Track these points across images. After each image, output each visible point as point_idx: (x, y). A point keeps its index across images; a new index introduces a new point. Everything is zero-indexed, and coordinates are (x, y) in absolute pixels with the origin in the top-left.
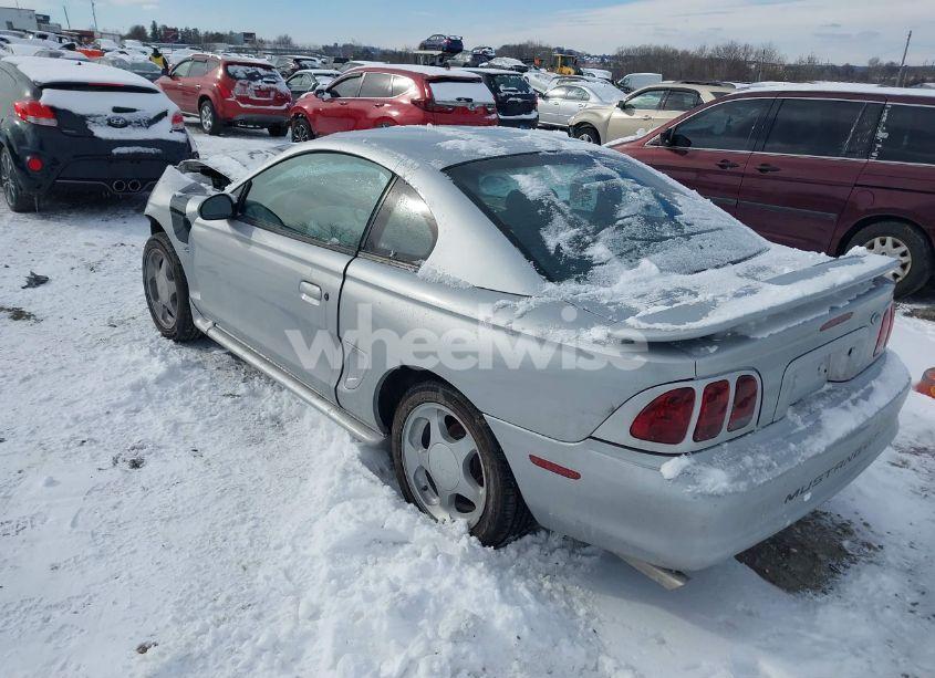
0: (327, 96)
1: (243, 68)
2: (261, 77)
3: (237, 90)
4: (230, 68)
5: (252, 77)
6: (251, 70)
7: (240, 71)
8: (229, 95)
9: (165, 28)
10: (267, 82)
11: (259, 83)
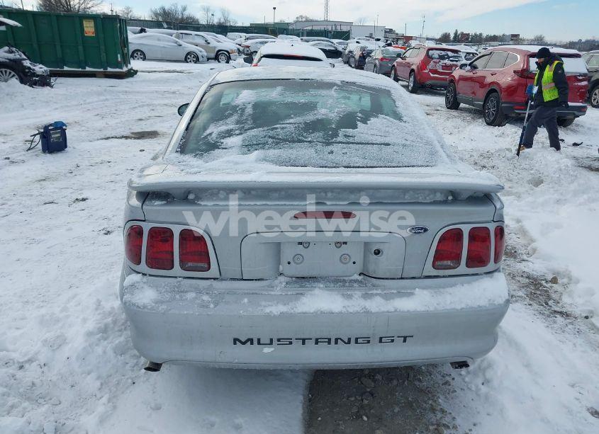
0: (468, 68)
1: (438, 52)
2: (449, 57)
3: (431, 65)
4: (431, 52)
5: (442, 57)
6: (443, 53)
7: (436, 54)
8: (425, 68)
9: (462, 34)
10: (452, 61)
11: (446, 61)
